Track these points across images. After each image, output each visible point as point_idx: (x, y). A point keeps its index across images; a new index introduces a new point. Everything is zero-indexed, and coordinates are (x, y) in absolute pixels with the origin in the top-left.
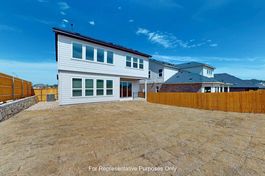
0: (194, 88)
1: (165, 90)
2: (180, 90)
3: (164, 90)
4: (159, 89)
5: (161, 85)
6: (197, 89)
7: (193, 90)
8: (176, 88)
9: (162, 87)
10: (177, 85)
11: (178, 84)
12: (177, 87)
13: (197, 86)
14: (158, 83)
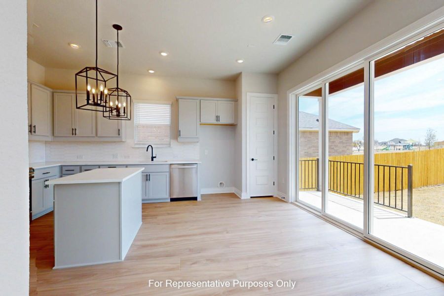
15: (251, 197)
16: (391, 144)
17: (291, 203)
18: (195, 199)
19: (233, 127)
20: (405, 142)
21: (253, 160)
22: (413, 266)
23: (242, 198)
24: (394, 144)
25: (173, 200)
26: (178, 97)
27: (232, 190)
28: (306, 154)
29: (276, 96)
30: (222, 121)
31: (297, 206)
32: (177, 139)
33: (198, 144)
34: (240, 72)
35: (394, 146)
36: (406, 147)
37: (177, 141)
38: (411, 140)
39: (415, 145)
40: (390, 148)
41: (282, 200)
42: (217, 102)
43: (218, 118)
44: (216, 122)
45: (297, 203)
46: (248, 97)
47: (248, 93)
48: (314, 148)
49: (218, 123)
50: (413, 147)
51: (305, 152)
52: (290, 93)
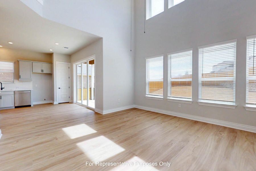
15: (59, 103)
17: (75, 103)
18: (30, 106)
19: (50, 75)
21: (59, 88)
22: (89, 109)
23: (54, 104)
25: (16, 107)
26: (18, 60)
27: (51, 102)
29: (70, 64)
30: (44, 72)
31: (77, 104)
32: (18, 79)
33: (32, 82)
34: (52, 52)
37: (19, 80)
41: (72, 103)
42: (42, 64)
43: (42, 71)
44: (41, 72)
45: (77, 103)
46: (57, 64)
47: (57, 62)
49: (42, 73)
52: (74, 63)
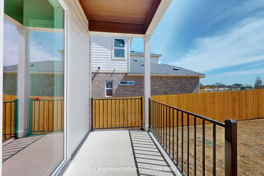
0: (190, 84)
1: (133, 89)
2: (166, 88)
3: (130, 90)
4: (115, 88)
5: (121, 77)
6: (193, 86)
7: (187, 88)
8: (158, 84)
9: (121, 83)
10: (159, 79)
11: (161, 77)
12: (161, 82)
13: (193, 81)
14: (112, 74)
16: (233, 87)
20: (242, 86)
24: (235, 87)
28: (164, 92)
35: (235, 88)
36: (242, 89)
38: (245, 84)
39: (248, 88)
40: (232, 89)
48: (170, 88)
50: (247, 89)
51: (163, 91)
